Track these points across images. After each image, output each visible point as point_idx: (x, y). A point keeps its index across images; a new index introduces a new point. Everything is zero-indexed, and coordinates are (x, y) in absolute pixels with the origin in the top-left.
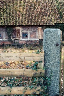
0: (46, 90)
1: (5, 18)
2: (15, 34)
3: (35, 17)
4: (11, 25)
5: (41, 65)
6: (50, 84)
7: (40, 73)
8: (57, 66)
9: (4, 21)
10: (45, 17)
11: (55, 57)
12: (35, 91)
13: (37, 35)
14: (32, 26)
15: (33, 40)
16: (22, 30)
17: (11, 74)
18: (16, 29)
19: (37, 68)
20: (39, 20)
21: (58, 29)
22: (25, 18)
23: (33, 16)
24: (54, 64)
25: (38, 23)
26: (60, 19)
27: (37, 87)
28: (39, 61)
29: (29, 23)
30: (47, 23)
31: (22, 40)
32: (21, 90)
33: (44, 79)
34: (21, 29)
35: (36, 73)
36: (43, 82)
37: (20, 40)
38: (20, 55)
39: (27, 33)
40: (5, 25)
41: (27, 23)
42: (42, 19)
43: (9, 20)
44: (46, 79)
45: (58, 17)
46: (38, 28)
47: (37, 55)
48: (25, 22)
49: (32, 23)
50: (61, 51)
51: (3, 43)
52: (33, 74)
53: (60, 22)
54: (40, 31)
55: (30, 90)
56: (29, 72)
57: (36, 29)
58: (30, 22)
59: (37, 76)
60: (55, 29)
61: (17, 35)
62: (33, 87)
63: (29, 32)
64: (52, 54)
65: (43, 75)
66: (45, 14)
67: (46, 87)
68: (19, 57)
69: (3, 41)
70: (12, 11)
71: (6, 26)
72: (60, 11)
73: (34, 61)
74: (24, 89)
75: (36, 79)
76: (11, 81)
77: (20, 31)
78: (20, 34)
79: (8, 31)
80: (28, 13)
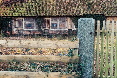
0: (81, 75)
1: (35, 9)
2: (45, 24)
3: (65, 7)
4: (41, 15)
5: (76, 52)
6: (84, 70)
7: (75, 60)
8: (91, 53)
9: (34, 11)
10: (74, 8)
11: (89, 45)
12: (71, 76)
13: (66, 26)
14: (61, 16)
15: (62, 30)
16: (52, 21)
17: (48, 60)
18: (45, 19)
19: (72, 55)
20: (69, 11)
21: (92, 19)
22: (55, 9)
23: (62, 6)
24: (87, 51)
25: (67, 14)
26: (89, 10)
27: (72, 72)
28: (74, 48)
29: (58, 14)
30: (76, 14)
31: (52, 30)
32: (57, 75)
33: (79, 65)
34: (50, 19)
35: (71, 60)
36: (78, 68)
37: (50, 30)
38: (57, 42)
39: (56, 24)
40: (35, 15)
41: (57, 14)
42: (71, 10)
43: (40, 10)
44: (80, 66)
45: (86, 8)
46: (68, 19)
47: (73, 43)
48: (55, 13)
49: (61, 14)
50: (94, 39)
51: (33, 33)
52: (69, 60)
53: (89, 12)
54: (69, 22)
55: (66, 75)
56: (65, 58)
57: (65, 20)
58: (60, 12)
59: (73, 62)
60: (89, 19)
61: (47, 25)
62: (68, 73)
63: (58, 22)
64: (86, 42)
65: (77, 61)
66: (74, 5)
67: (80, 72)
68: (56, 44)
69: (33, 31)
70: (42, 2)
71: (37, 16)
72: (89, 2)
73: (69, 48)
74: (60, 74)
75: (71, 65)
76: (45, 67)
77: (50, 21)
78: (50, 24)
79: (38, 21)
80: (58, 4)
